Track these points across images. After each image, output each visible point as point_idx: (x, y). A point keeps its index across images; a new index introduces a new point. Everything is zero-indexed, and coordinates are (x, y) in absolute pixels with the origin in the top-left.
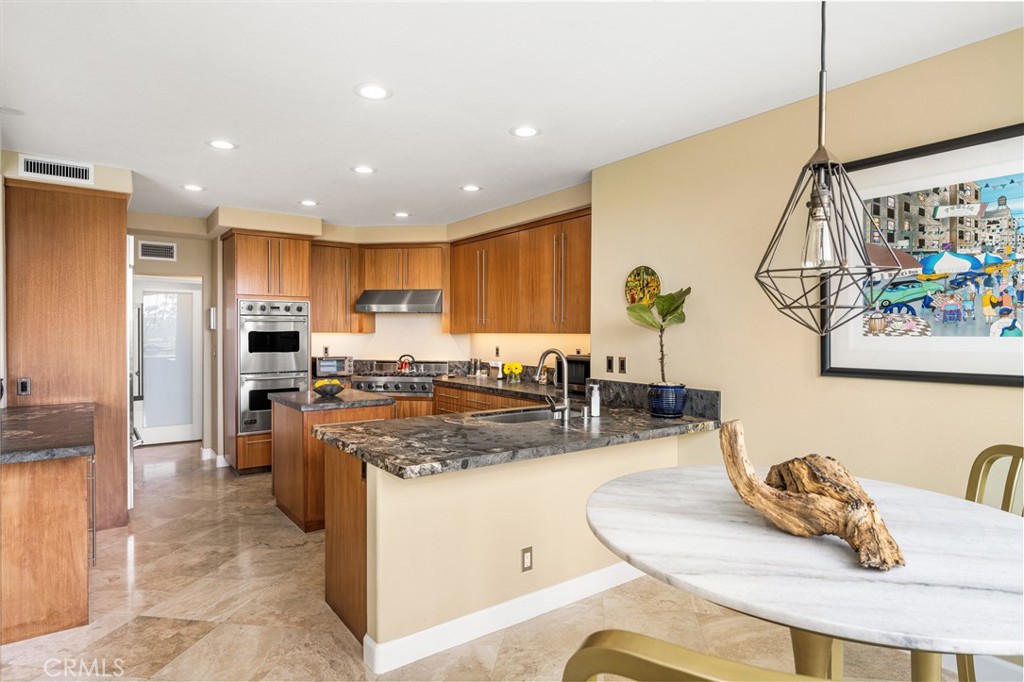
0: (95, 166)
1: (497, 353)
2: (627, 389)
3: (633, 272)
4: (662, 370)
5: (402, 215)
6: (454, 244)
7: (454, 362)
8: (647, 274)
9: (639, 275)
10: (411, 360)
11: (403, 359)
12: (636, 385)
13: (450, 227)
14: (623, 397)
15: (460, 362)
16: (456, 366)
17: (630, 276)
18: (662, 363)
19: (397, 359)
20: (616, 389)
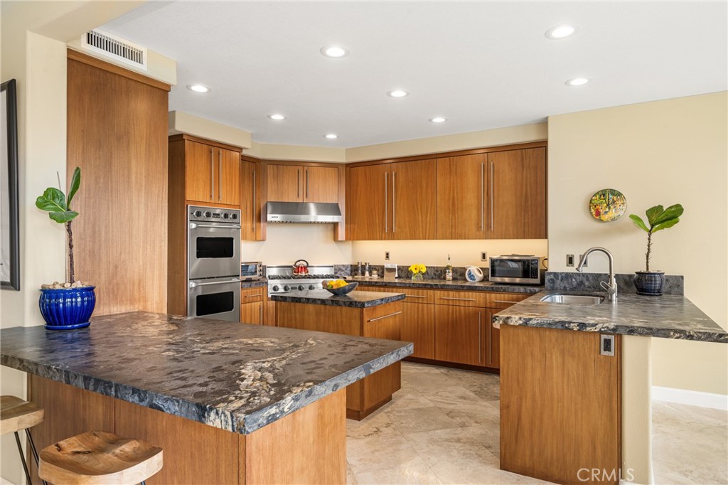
0: (148, 50)
1: (387, 257)
2: (590, 278)
3: (598, 193)
4: (647, 262)
5: (331, 136)
6: (349, 166)
7: (338, 265)
8: (613, 195)
9: (604, 195)
10: (305, 264)
11: (297, 264)
12: (601, 275)
13: (348, 151)
14: (587, 284)
15: (344, 266)
16: (340, 269)
17: (595, 195)
18: (647, 256)
19: (292, 264)
20: (579, 279)
